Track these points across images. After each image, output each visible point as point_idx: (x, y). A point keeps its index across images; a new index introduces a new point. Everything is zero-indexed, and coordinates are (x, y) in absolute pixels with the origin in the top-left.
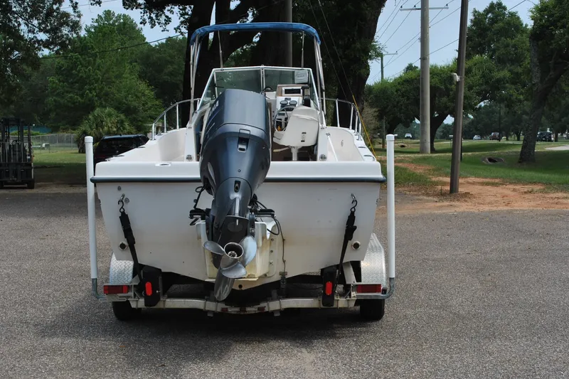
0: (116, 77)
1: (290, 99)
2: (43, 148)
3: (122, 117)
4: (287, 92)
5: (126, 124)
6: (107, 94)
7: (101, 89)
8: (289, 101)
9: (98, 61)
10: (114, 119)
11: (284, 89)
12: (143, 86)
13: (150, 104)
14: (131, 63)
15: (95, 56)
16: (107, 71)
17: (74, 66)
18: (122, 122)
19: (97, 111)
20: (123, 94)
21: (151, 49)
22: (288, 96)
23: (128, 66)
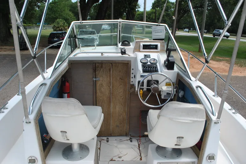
0: (64, 10)
1: (149, 56)
2: (45, 29)
3: (64, 21)
4: (146, 47)
5: (66, 24)
6: (61, 15)
7: (60, 14)
8: (149, 59)
9: (59, 6)
10: (62, 22)
11: (142, 44)
12: (70, 13)
13: (72, 18)
14: (67, 7)
15: (58, 5)
16: (61, 9)
17: (53, 7)
18: (64, 23)
19: (58, 20)
20: (65, 15)
21: (73, 3)
22: (147, 52)
23: (67, 8)
